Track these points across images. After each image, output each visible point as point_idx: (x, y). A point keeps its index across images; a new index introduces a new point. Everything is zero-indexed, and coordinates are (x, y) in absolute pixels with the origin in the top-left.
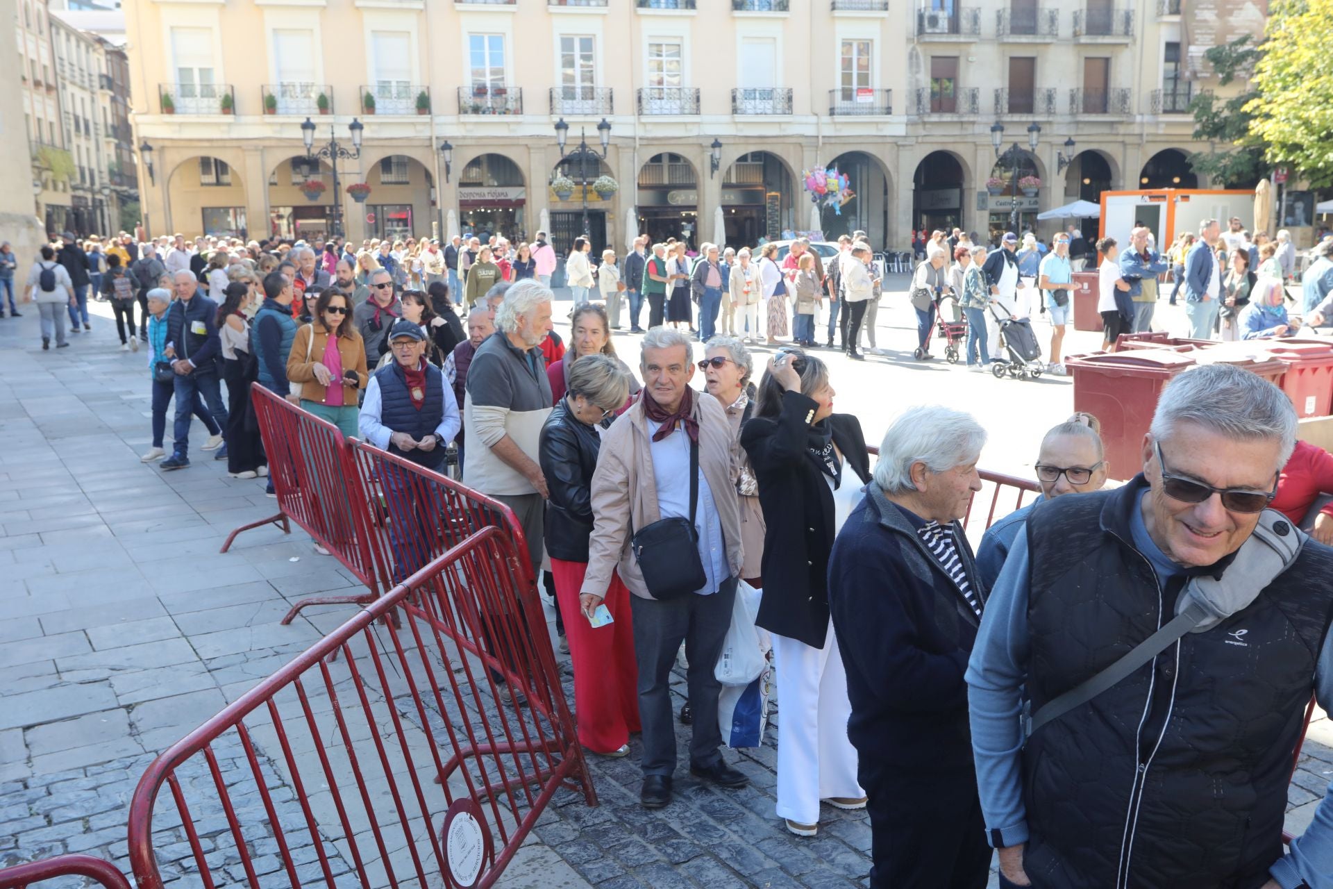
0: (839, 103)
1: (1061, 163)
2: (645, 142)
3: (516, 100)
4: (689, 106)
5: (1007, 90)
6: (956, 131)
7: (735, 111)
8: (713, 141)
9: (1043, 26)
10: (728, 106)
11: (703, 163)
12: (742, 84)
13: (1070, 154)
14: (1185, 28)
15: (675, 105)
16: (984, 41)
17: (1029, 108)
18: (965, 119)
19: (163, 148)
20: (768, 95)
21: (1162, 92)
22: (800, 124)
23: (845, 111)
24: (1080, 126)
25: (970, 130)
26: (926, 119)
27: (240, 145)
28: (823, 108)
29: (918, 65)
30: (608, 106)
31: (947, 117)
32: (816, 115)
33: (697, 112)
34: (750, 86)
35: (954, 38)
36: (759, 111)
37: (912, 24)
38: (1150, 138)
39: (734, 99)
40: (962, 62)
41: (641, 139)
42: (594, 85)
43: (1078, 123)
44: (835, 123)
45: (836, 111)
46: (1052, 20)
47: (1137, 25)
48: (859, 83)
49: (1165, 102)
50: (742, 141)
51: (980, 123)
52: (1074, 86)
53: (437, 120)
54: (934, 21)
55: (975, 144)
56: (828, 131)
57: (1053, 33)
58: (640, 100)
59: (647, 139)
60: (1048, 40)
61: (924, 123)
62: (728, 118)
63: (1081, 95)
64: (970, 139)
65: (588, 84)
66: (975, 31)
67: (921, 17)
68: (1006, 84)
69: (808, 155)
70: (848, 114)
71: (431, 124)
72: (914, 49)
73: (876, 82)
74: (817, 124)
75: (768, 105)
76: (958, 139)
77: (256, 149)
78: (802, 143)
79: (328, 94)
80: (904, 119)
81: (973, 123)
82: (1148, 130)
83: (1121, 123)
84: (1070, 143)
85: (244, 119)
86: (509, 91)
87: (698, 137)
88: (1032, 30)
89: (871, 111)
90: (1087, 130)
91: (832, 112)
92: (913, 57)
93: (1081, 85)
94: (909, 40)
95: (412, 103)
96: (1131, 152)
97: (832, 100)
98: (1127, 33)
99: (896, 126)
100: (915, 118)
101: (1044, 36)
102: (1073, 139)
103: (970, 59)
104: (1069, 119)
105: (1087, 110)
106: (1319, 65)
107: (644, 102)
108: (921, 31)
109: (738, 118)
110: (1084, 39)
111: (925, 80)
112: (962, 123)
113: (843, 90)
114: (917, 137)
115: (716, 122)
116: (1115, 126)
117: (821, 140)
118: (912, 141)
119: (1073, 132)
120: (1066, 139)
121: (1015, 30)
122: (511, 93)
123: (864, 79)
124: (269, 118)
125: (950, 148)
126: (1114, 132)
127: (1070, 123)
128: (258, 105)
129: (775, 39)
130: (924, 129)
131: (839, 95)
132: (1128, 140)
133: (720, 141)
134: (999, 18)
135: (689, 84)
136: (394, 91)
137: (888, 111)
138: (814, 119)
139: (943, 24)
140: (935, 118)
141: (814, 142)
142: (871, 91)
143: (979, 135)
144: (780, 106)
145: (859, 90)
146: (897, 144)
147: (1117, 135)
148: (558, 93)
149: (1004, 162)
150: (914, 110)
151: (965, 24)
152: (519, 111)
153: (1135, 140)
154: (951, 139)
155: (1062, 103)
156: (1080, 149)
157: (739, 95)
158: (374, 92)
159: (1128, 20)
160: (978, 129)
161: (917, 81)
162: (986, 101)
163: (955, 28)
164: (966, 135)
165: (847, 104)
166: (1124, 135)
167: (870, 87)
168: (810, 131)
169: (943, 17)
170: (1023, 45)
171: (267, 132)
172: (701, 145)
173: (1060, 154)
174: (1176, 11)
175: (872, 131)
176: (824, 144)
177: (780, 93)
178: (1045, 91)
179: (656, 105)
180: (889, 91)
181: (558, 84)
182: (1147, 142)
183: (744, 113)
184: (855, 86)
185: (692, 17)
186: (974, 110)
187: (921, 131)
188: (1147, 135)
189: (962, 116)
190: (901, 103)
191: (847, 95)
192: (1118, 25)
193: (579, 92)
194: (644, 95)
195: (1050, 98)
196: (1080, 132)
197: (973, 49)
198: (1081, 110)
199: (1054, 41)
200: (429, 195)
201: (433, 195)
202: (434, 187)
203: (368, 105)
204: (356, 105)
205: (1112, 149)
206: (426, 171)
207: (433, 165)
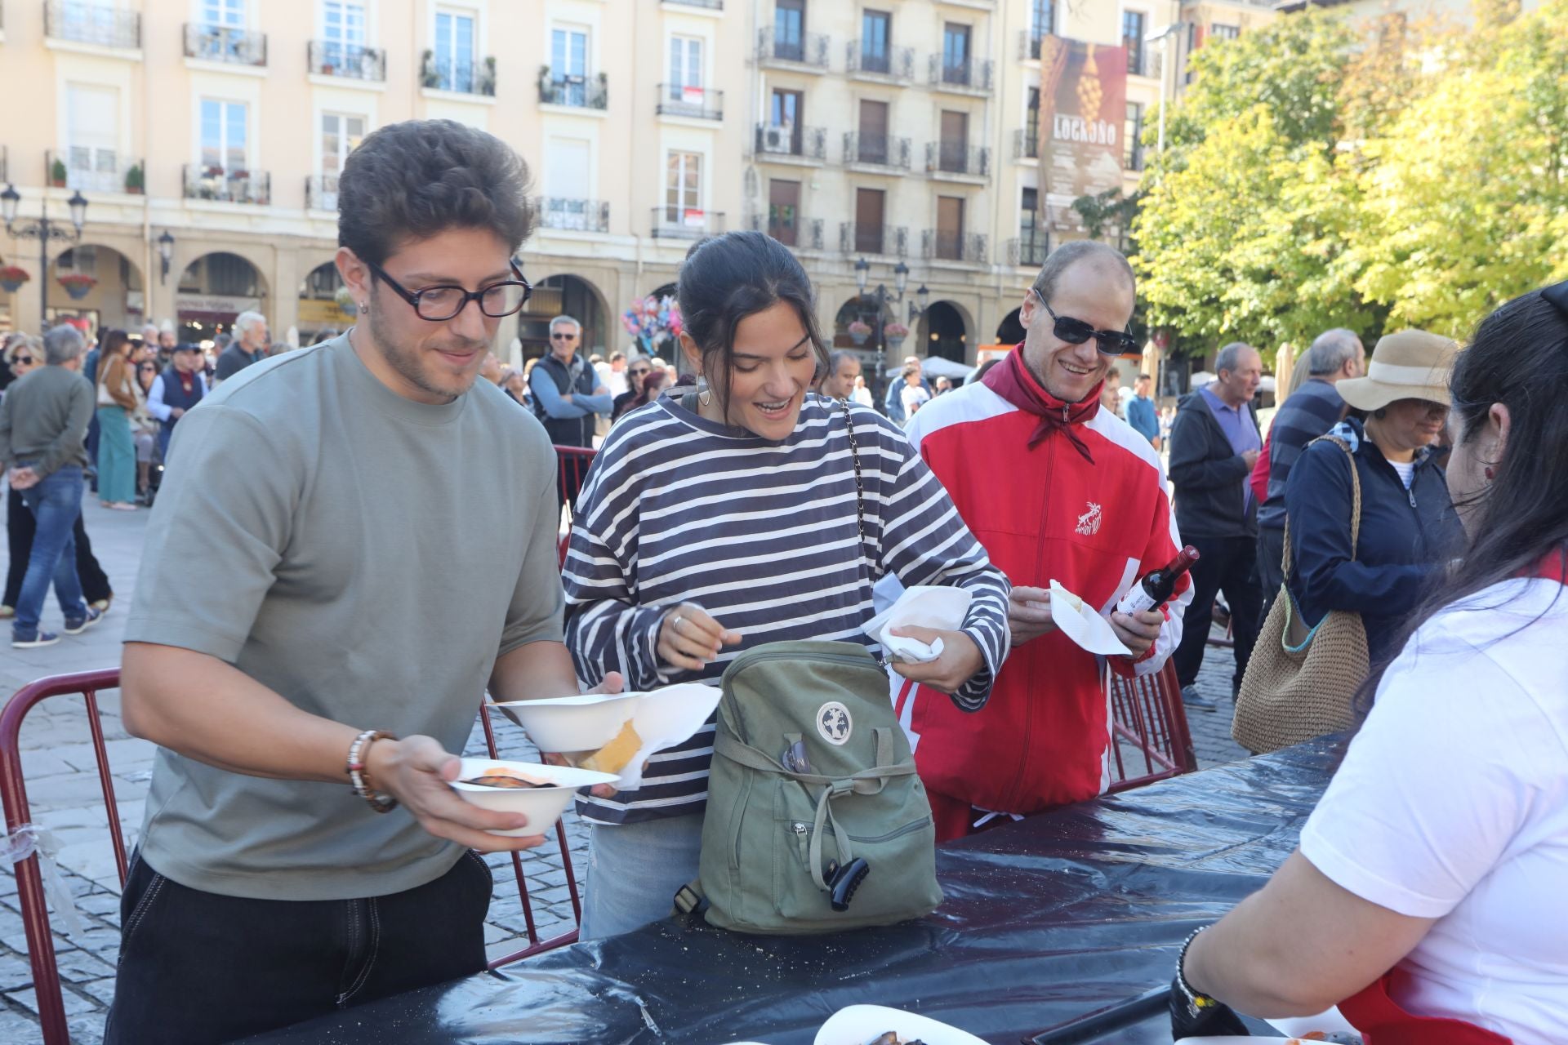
0: (663, 224)
1: (913, 313)
3: (261, 187)
5: (854, 225)
9: (894, 155)
12: (548, 191)
13: (924, 302)
14: (1043, 173)
16: (830, 167)
17: (877, 247)
18: (808, 254)
20: (578, 207)
21: (1020, 242)
22: (616, 245)
23: (667, 234)
24: (934, 272)
28: (644, 228)
29: (755, 187)
32: (635, 235)
34: (558, 195)
35: (796, 161)
36: (568, 226)
37: (749, 140)
38: (1007, 293)
40: (805, 187)
43: (931, 269)
44: (658, 248)
45: (660, 233)
46: (904, 150)
47: (993, 164)
48: (686, 203)
49: (1023, 253)
50: (546, 260)
51: (823, 261)
52: (927, 227)
53: (154, 203)
54: (774, 138)
56: (649, 256)
57: (904, 165)
60: (900, 172)
63: (934, 237)
66: (819, 155)
67: (759, 133)
68: (853, 218)
69: (625, 283)
70: (674, 237)
71: (144, 208)
72: (750, 168)
73: (706, 202)
74: (637, 247)
75: (579, 220)
78: (619, 268)
79: (1, 157)
81: (816, 260)
82: (1004, 283)
83: (976, 272)
84: (923, 291)
86: (253, 175)
88: (881, 159)
90: (940, 278)
91: (655, 234)
92: (749, 177)
93: (935, 226)
94: (746, 158)
95: (119, 178)
96: (987, 306)
97: (655, 219)
98: (982, 173)
101: (896, 167)
102: (928, 287)
103: (814, 186)
104: (921, 263)
105: (941, 255)
106: (1199, 226)
108: (759, 148)
109: (543, 232)
110: (939, 175)
111: (763, 206)
113: (669, 209)
116: (971, 275)
117: (641, 267)
119: (925, 279)
120: (919, 286)
121: (863, 158)
122: (255, 179)
123: (692, 198)
126: (969, 282)
127: (922, 268)
129: (588, 141)
131: (663, 215)
132: (984, 292)
134: (846, 143)
136: (93, 160)
138: (633, 241)
139: (785, 142)
141: (632, 268)
142: (701, 213)
144: (594, 221)
145: (687, 211)
147: (973, 286)
148: (316, 184)
149: (851, 310)
151: (808, 144)
152: (265, 201)
153: (992, 293)
155: (914, 245)
156: (933, 298)
157: (545, 205)
158: (66, 160)
159: (983, 158)
160: (822, 267)
161: (754, 206)
162: (830, 235)
163: (797, 148)
165: (671, 226)
166: (981, 286)
167: (699, 208)
168: (628, 255)
169: (785, 133)
170: (871, 175)
173: (911, 303)
174: (1033, 154)
176: (644, 271)
177: (593, 207)
178: (895, 230)
180: (721, 214)
181: (317, 172)
182: (1005, 296)
183: (550, 226)
184: (681, 205)
185: (490, 106)
186: (817, 245)
188: (1005, 288)
189: (804, 250)
191: (672, 216)
192: (973, 163)
195: (901, 238)
196: (932, 280)
197: (816, 174)
198: (934, 254)
199: (906, 174)
200: (125, 299)
201: (133, 300)
202: (140, 289)
203: (57, 175)
204: (40, 175)
205: (965, 301)
206: (125, 267)
207: (144, 262)
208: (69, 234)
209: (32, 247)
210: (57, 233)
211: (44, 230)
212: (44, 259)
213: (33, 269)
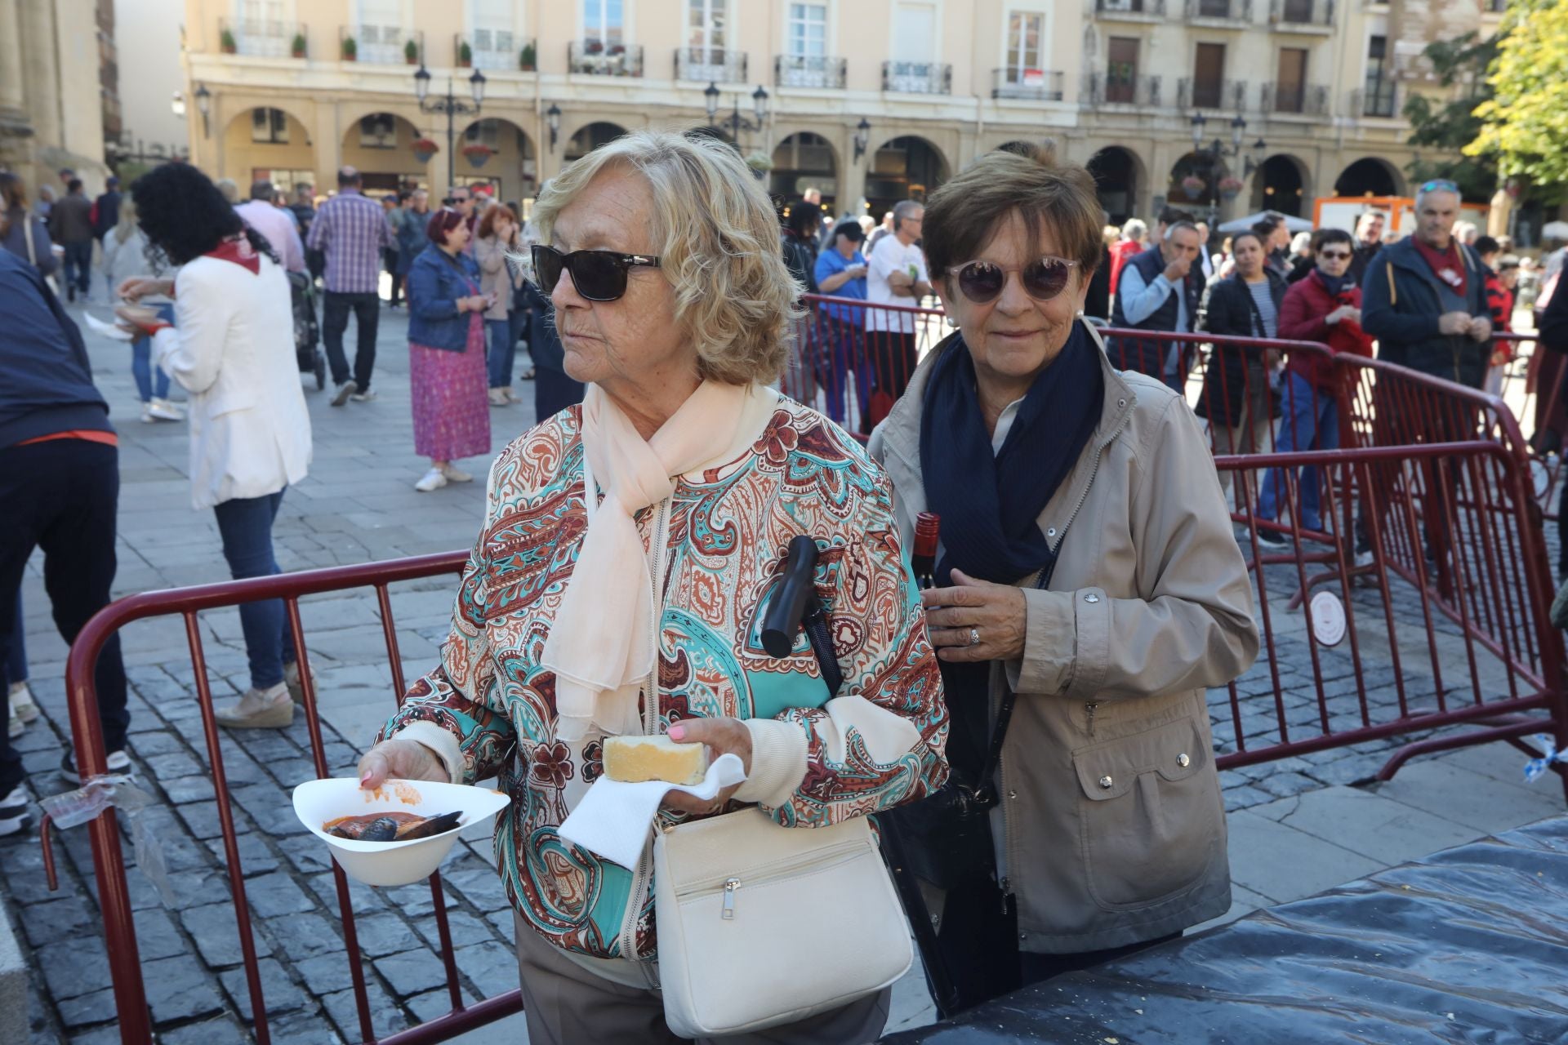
0: (1004, 84)
1: (1248, 167)
2: (780, 118)
3: (636, 61)
4: (833, 78)
5: (1192, 81)
6: (1132, 124)
7: (885, 87)
8: (859, 121)
9: (1236, 8)
10: (877, 81)
11: (845, 146)
12: (895, 56)
13: (1260, 156)
14: (1394, 21)
15: (817, 77)
16: (1170, 22)
17: (1215, 102)
18: (1145, 111)
19: (220, 95)
20: (923, 71)
21: (1364, 92)
22: (958, 106)
23: (1011, 94)
24: (1272, 126)
25: (1148, 124)
26: (1102, 109)
27: (311, 96)
28: (985, 89)
29: (1094, 46)
30: (740, 73)
31: (1124, 108)
32: (976, 96)
33: (842, 85)
34: (904, 60)
35: (1136, 17)
36: (913, 89)
38: (1348, 145)
39: (885, 73)
40: (1144, 45)
41: (777, 114)
42: (725, 48)
43: (1268, 123)
44: (998, 108)
45: (1001, 94)
46: (1247, 2)
47: (1339, 13)
48: (1027, 63)
49: (1367, 104)
50: (891, 122)
51: (1160, 117)
52: (1267, 79)
53: (544, 79)
55: (1154, 142)
56: (989, 117)
57: (1246, 18)
58: (778, 68)
59: (784, 115)
60: (1241, 25)
61: (1098, 114)
62: (877, 95)
63: (1273, 91)
64: (1148, 135)
65: (718, 47)
66: (1159, 10)
68: (1192, 73)
69: (966, 143)
70: (1013, 97)
71: (536, 84)
72: (1090, 27)
73: (1046, 62)
74: (978, 108)
75: (922, 83)
76: (1134, 134)
77: (330, 101)
78: (959, 129)
79: (417, 41)
80: (1076, 107)
81: (1152, 116)
82: (1347, 135)
83: (1316, 125)
84: (1260, 145)
85: (317, 65)
86: (628, 49)
87: (842, 115)
88: (1222, 12)
89: (1039, 95)
90: (1278, 131)
91: (995, 95)
92: (1089, 36)
93: (1275, 78)
94: (1086, 16)
95: (514, 57)
96: (1327, 160)
97: (996, 80)
98: (1328, 22)
99: (1066, 115)
100: (1087, 107)
101: (1237, 20)
102: (1266, 140)
103: (1154, 41)
104: (1258, 117)
105: (1281, 107)
107: (783, 71)
108: (1099, 6)
109: (889, 96)
110: (1282, 27)
111: (1101, 64)
112: (1140, 116)
113: (1009, 70)
114: (1089, 129)
115: (861, 99)
116: (1310, 128)
117: (981, 128)
118: (1083, 133)
119: (1262, 133)
120: (1255, 141)
121: (1205, 12)
122: (631, 53)
123: (1032, 59)
124: (347, 66)
125: (1125, 143)
126: (1309, 135)
127: (1260, 122)
128: (335, 49)
129: (933, 6)
130: (1098, 120)
131: (1003, 76)
132: (1324, 145)
133: (869, 121)
135: (834, 53)
136: (494, 41)
137: (1058, 96)
138: (974, 102)
140: (1110, 108)
141: (972, 129)
142: (1040, 73)
143: (1159, 131)
144: (937, 84)
145: (1026, 72)
146: (1067, 135)
147: (1312, 138)
148: (684, 56)
149: (1184, 166)
150: (1087, 98)
152: (638, 74)
153: (1331, 145)
154: (1126, 134)
155: (1252, 98)
156: (1270, 152)
157: (891, 70)
158: (470, 40)
159: (1330, 6)
160: (1157, 124)
161: (1092, 64)
162: (1168, 91)
163: (1138, 5)
164: (1144, 130)
165: (1011, 86)
166: (1320, 139)
167: (1038, 68)
168: (969, 116)
170: (1212, 28)
171: (343, 82)
172: (844, 126)
173: (1247, 157)
175: (1037, 119)
176: (985, 131)
177: (937, 69)
178: (1234, 84)
179: (796, 76)
180: (1059, 74)
181: (684, 45)
182: (1345, 148)
183: (896, 90)
184: (1021, 65)
186: (1154, 101)
187: (1093, 122)
188: (1347, 140)
189: (1141, 106)
190: (1073, 88)
191: (1012, 76)
192: (1318, 13)
193: (707, 55)
194: (783, 64)
195: (1239, 92)
196: (1270, 133)
197: (1156, 30)
198: (1273, 108)
199: (1248, 26)
200: (521, 167)
201: (528, 168)
202: (533, 158)
203: (464, 56)
204: (449, 55)
205: (1305, 155)
206: (520, 139)
207: (536, 132)
208: (470, 109)
209: (440, 122)
210: (461, 108)
211: (450, 106)
212: (450, 132)
213: (441, 141)
